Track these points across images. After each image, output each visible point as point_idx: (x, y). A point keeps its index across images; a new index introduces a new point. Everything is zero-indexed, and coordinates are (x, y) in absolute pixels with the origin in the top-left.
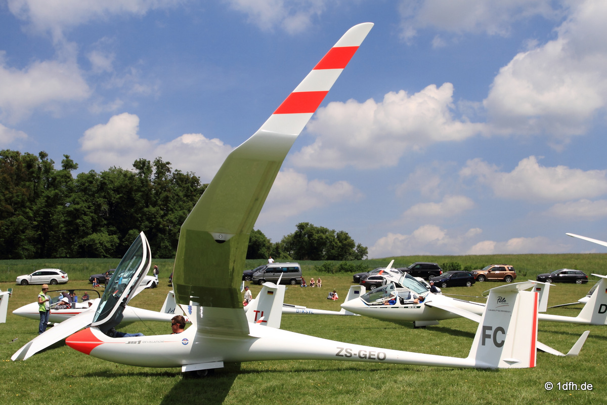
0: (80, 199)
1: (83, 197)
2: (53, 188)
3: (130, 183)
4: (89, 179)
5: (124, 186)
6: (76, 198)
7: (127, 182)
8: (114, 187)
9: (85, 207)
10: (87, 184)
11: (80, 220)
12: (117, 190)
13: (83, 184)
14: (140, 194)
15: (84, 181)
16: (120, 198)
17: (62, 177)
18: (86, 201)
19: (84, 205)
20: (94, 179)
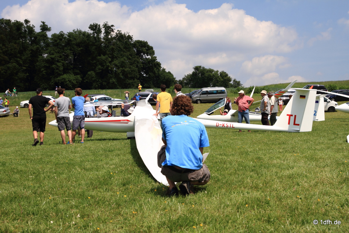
0: (54, 51)
1: (56, 50)
2: (35, 44)
3: (87, 40)
4: (60, 38)
5: (83, 42)
6: (51, 50)
7: (86, 39)
8: (76, 43)
9: (58, 56)
10: (58, 41)
11: (55, 66)
12: (78, 45)
13: (56, 41)
14: (94, 47)
15: (56, 39)
16: (81, 50)
17: (41, 36)
18: (58, 52)
19: (58, 55)
20: (63, 37)
